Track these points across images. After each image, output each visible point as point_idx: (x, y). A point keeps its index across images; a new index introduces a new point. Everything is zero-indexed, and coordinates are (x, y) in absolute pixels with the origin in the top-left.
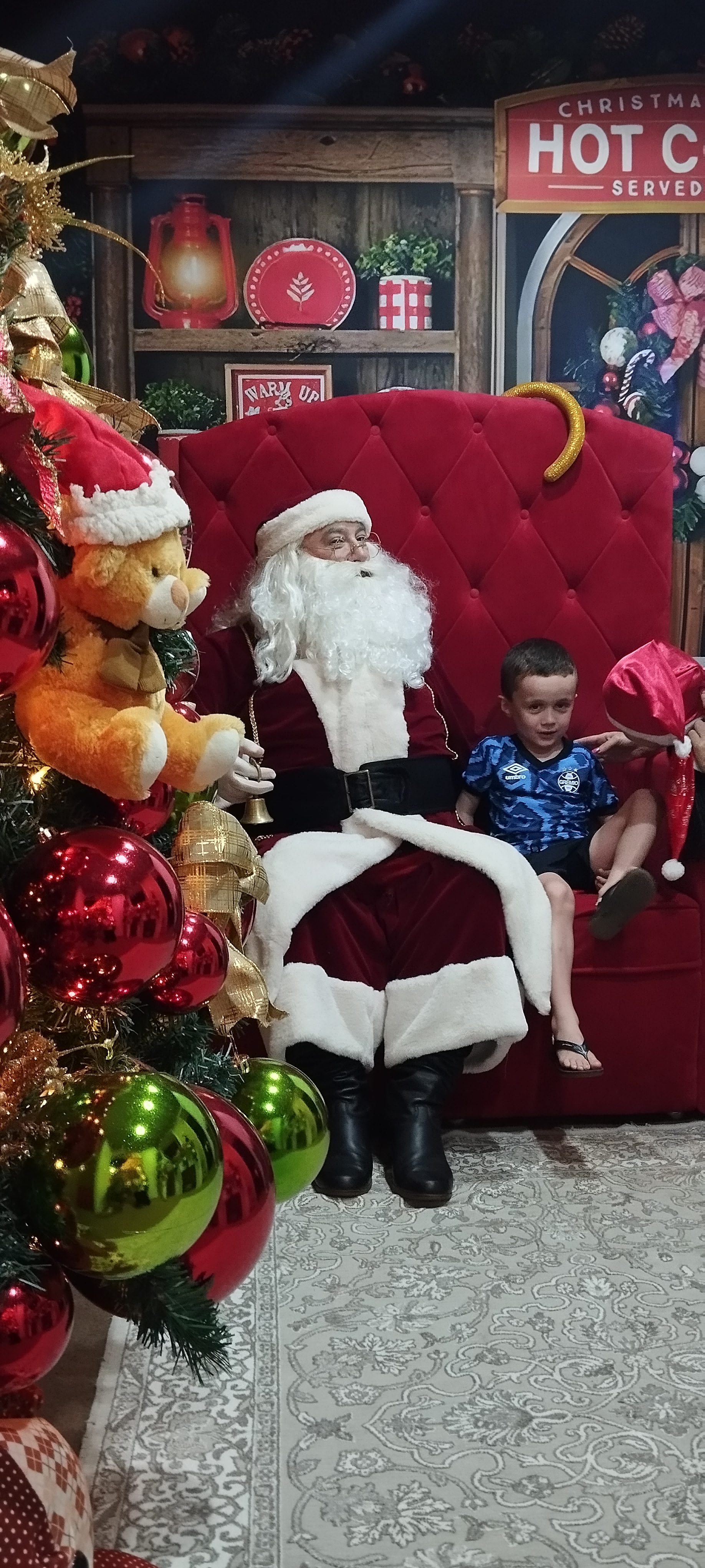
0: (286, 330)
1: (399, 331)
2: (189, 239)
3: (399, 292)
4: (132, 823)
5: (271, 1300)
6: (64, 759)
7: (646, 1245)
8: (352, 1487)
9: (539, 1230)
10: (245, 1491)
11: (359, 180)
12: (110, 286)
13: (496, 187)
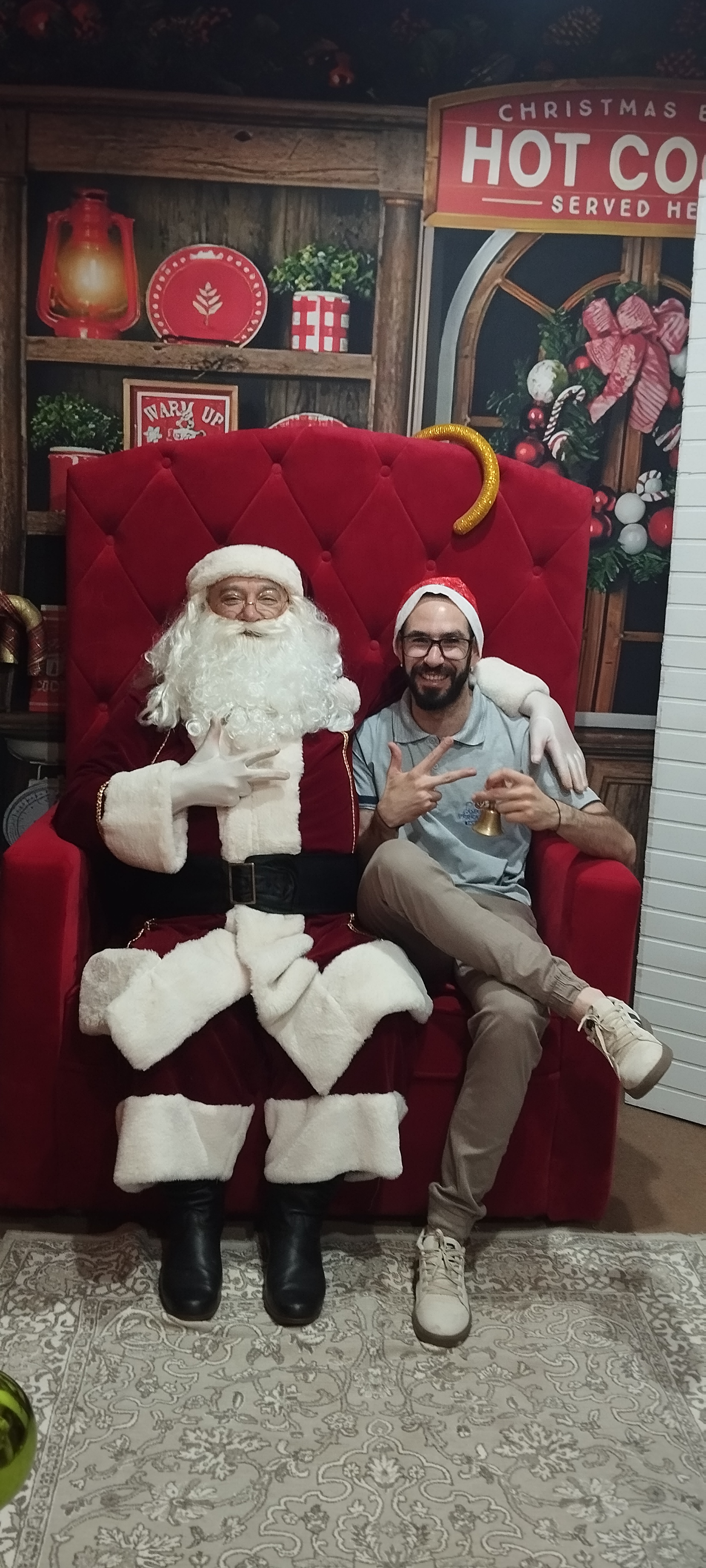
0: (191, 345)
1: (311, 352)
2: (87, 239)
3: (314, 309)
7: (450, 1410)
11: (276, 183)
12: (2, 288)
13: (425, 197)
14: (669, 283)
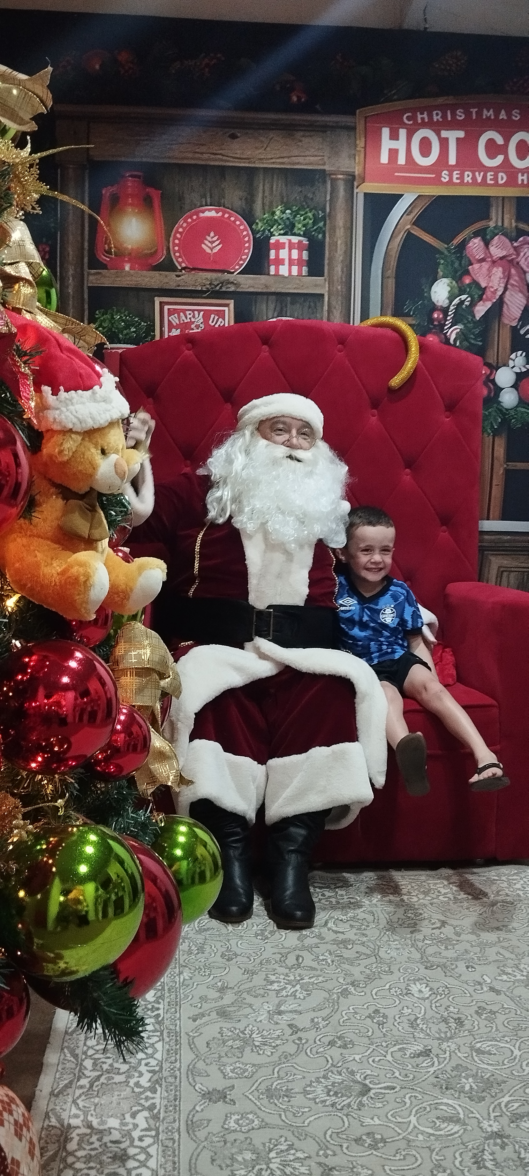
0: (201, 274)
1: (283, 276)
2: (130, 205)
3: (284, 248)
4: (81, 637)
5: (176, 999)
6: (32, 589)
7: (457, 959)
8: (235, 1140)
9: (377, 947)
10: (154, 1143)
11: (257, 166)
12: (71, 237)
13: (356, 173)
14: (522, 226)
